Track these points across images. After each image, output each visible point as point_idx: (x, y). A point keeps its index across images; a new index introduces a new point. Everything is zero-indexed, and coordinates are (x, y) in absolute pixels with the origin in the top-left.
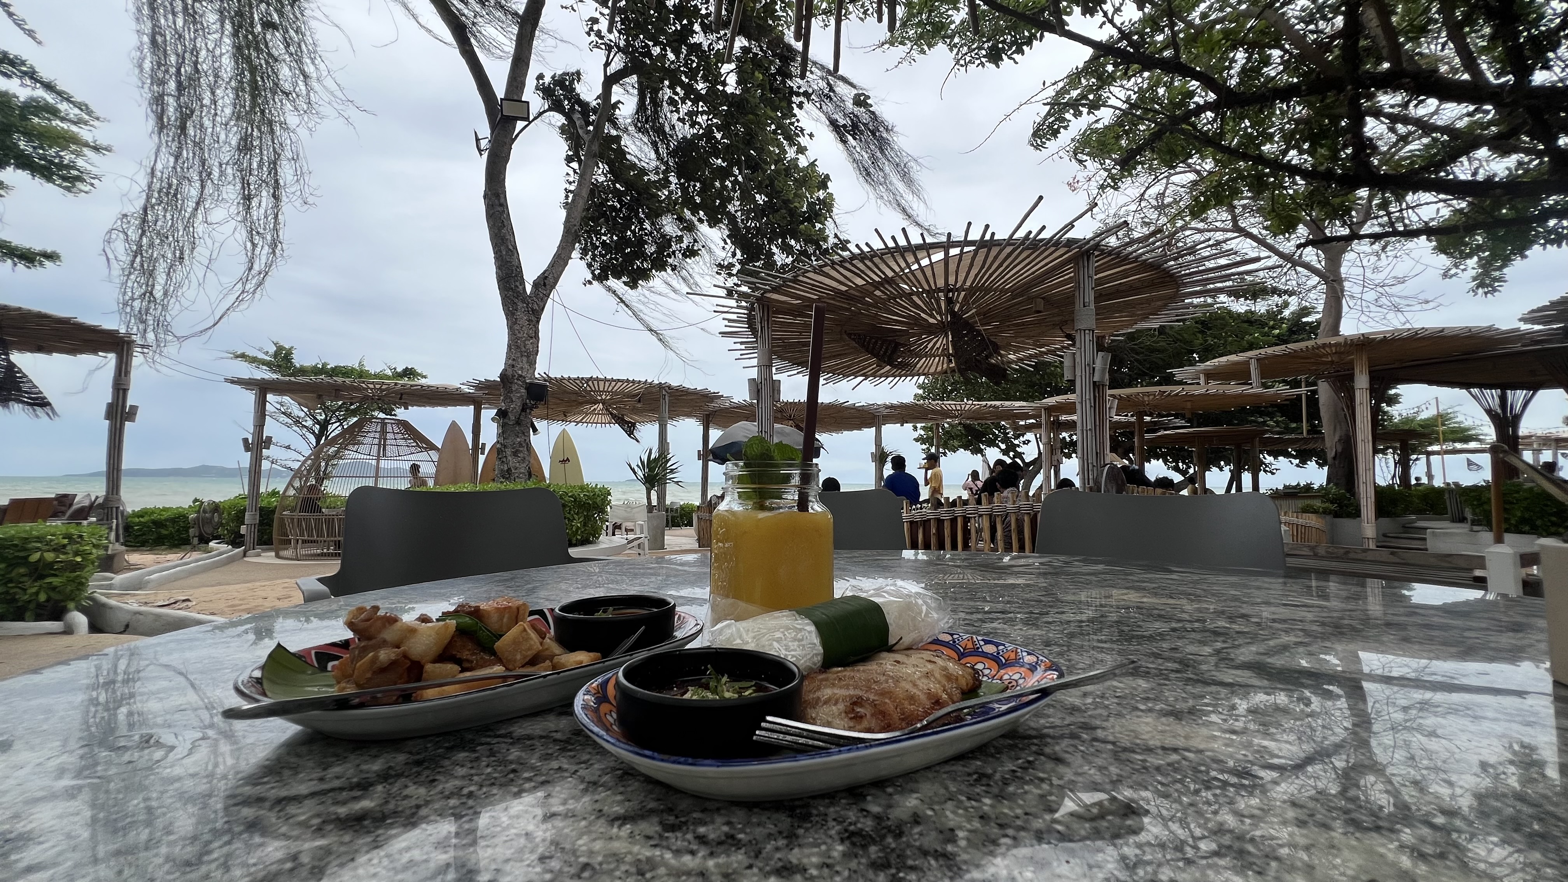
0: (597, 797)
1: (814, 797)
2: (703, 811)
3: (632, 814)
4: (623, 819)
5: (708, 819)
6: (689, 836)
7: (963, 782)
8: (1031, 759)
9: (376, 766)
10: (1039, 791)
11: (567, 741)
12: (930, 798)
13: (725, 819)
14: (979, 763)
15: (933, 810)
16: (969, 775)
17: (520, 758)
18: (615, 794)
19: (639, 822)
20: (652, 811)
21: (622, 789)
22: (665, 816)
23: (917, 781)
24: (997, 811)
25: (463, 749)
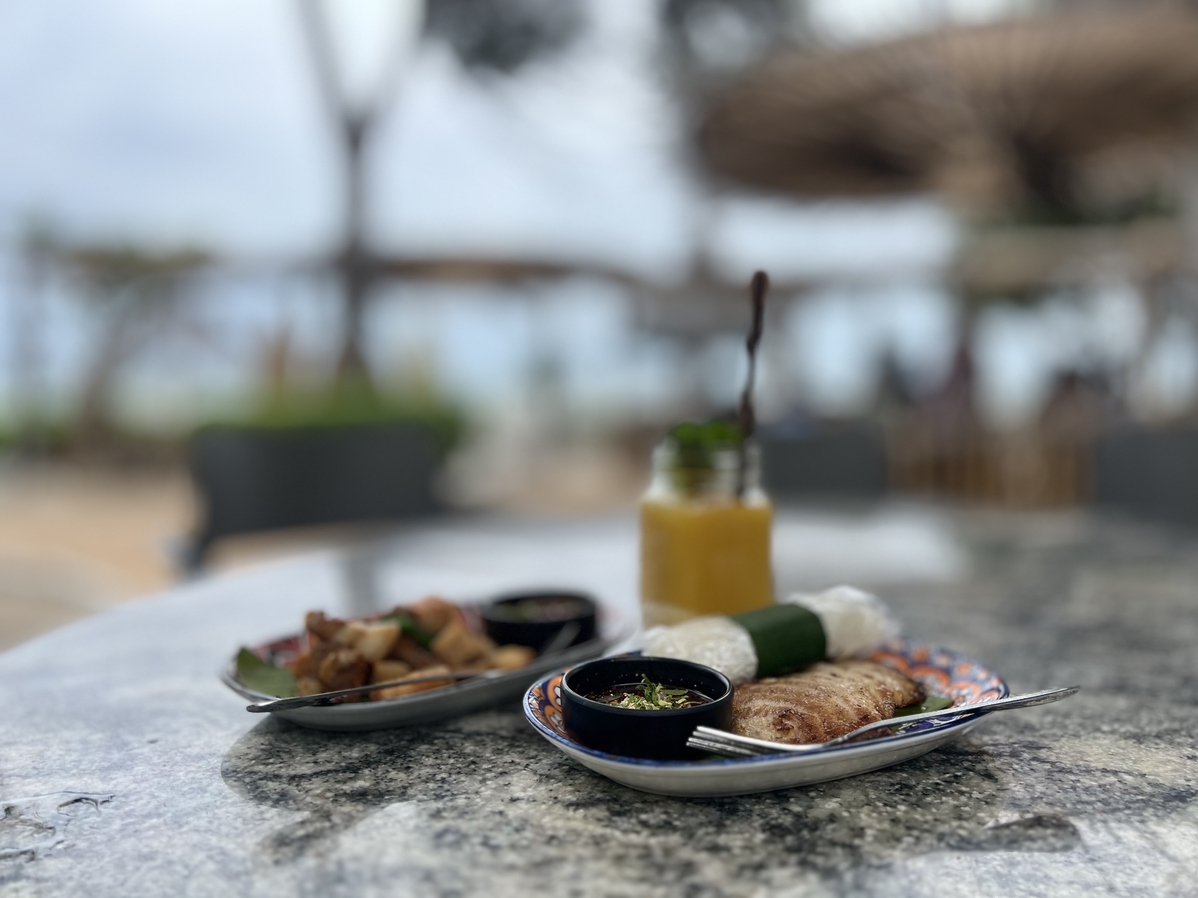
0: (551, 787)
1: (742, 797)
2: (644, 802)
3: (583, 801)
4: (577, 805)
5: (648, 809)
6: (633, 821)
7: (884, 791)
8: (959, 774)
9: (355, 754)
10: (956, 803)
11: (513, 738)
12: (849, 802)
13: (662, 810)
14: (905, 775)
15: (849, 812)
16: (892, 785)
17: (475, 751)
18: (566, 786)
19: (590, 808)
20: (599, 801)
21: (571, 782)
22: (611, 805)
23: (840, 788)
24: (909, 816)
25: (423, 742)
